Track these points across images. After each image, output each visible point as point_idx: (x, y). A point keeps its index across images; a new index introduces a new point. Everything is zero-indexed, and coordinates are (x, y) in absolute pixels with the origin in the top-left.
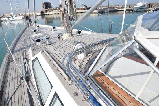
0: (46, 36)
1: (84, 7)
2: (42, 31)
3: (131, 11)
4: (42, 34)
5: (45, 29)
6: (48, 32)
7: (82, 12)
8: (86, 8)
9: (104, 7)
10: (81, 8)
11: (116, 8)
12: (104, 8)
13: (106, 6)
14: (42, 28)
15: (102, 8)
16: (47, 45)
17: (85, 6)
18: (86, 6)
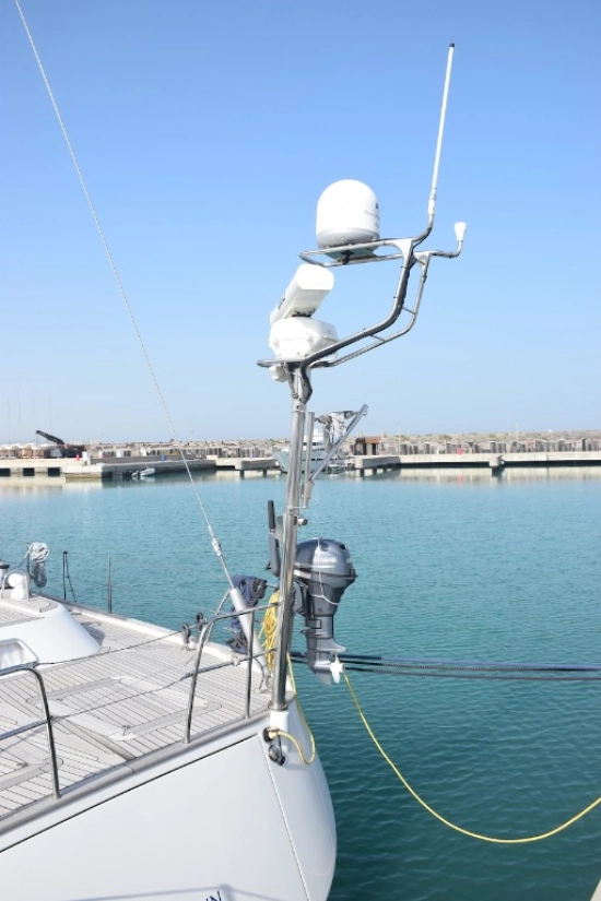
1: (46, 444)
3: (269, 472)
7: (29, 472)
8: (57, 452)
9: (149, 450)
10: (29, 449)
11: (211, 452)
12: (154, 452)
13: (160, 444)
15: (144, 453)
17: (50, 438)
18: (59, 442)
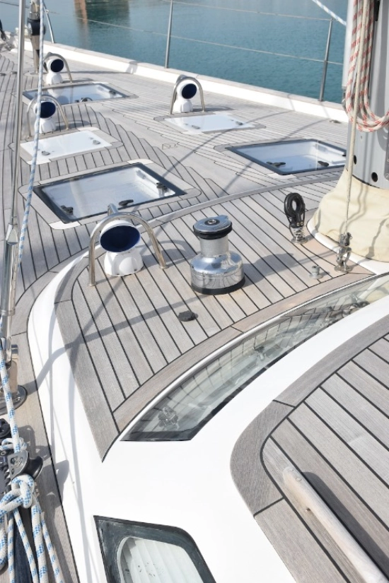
0: (145, 162)
2: (94, 106)
4: (105, 144)
5: (113, 92)
6: (145, 118)
14: (86, 79)
16: (207, 292)
